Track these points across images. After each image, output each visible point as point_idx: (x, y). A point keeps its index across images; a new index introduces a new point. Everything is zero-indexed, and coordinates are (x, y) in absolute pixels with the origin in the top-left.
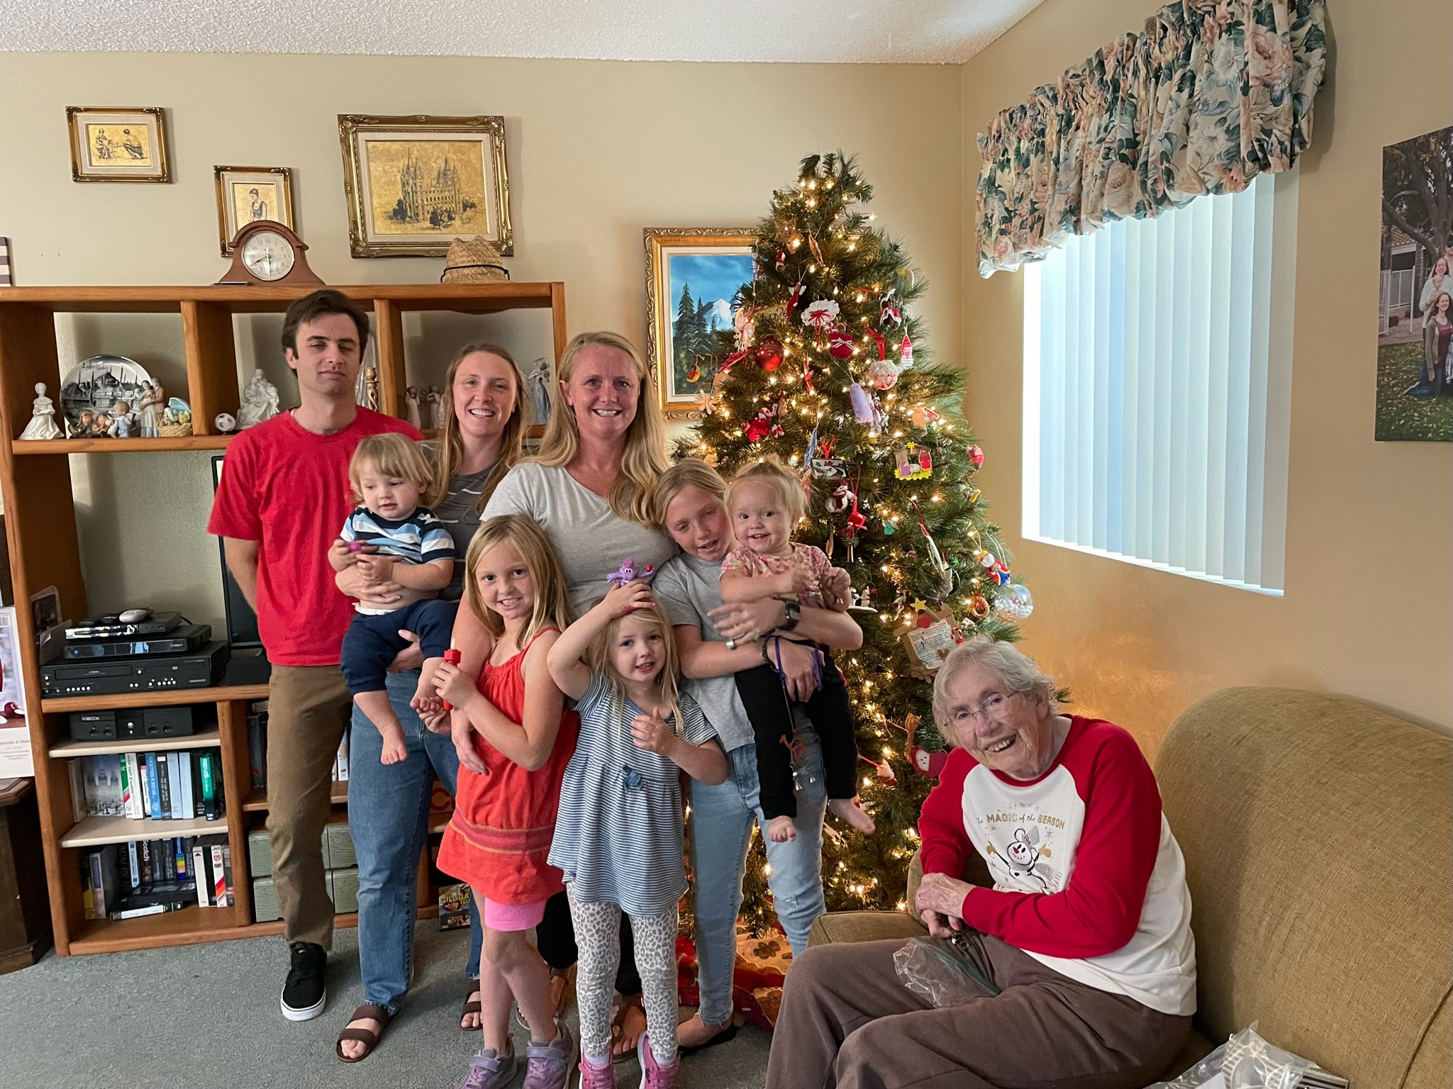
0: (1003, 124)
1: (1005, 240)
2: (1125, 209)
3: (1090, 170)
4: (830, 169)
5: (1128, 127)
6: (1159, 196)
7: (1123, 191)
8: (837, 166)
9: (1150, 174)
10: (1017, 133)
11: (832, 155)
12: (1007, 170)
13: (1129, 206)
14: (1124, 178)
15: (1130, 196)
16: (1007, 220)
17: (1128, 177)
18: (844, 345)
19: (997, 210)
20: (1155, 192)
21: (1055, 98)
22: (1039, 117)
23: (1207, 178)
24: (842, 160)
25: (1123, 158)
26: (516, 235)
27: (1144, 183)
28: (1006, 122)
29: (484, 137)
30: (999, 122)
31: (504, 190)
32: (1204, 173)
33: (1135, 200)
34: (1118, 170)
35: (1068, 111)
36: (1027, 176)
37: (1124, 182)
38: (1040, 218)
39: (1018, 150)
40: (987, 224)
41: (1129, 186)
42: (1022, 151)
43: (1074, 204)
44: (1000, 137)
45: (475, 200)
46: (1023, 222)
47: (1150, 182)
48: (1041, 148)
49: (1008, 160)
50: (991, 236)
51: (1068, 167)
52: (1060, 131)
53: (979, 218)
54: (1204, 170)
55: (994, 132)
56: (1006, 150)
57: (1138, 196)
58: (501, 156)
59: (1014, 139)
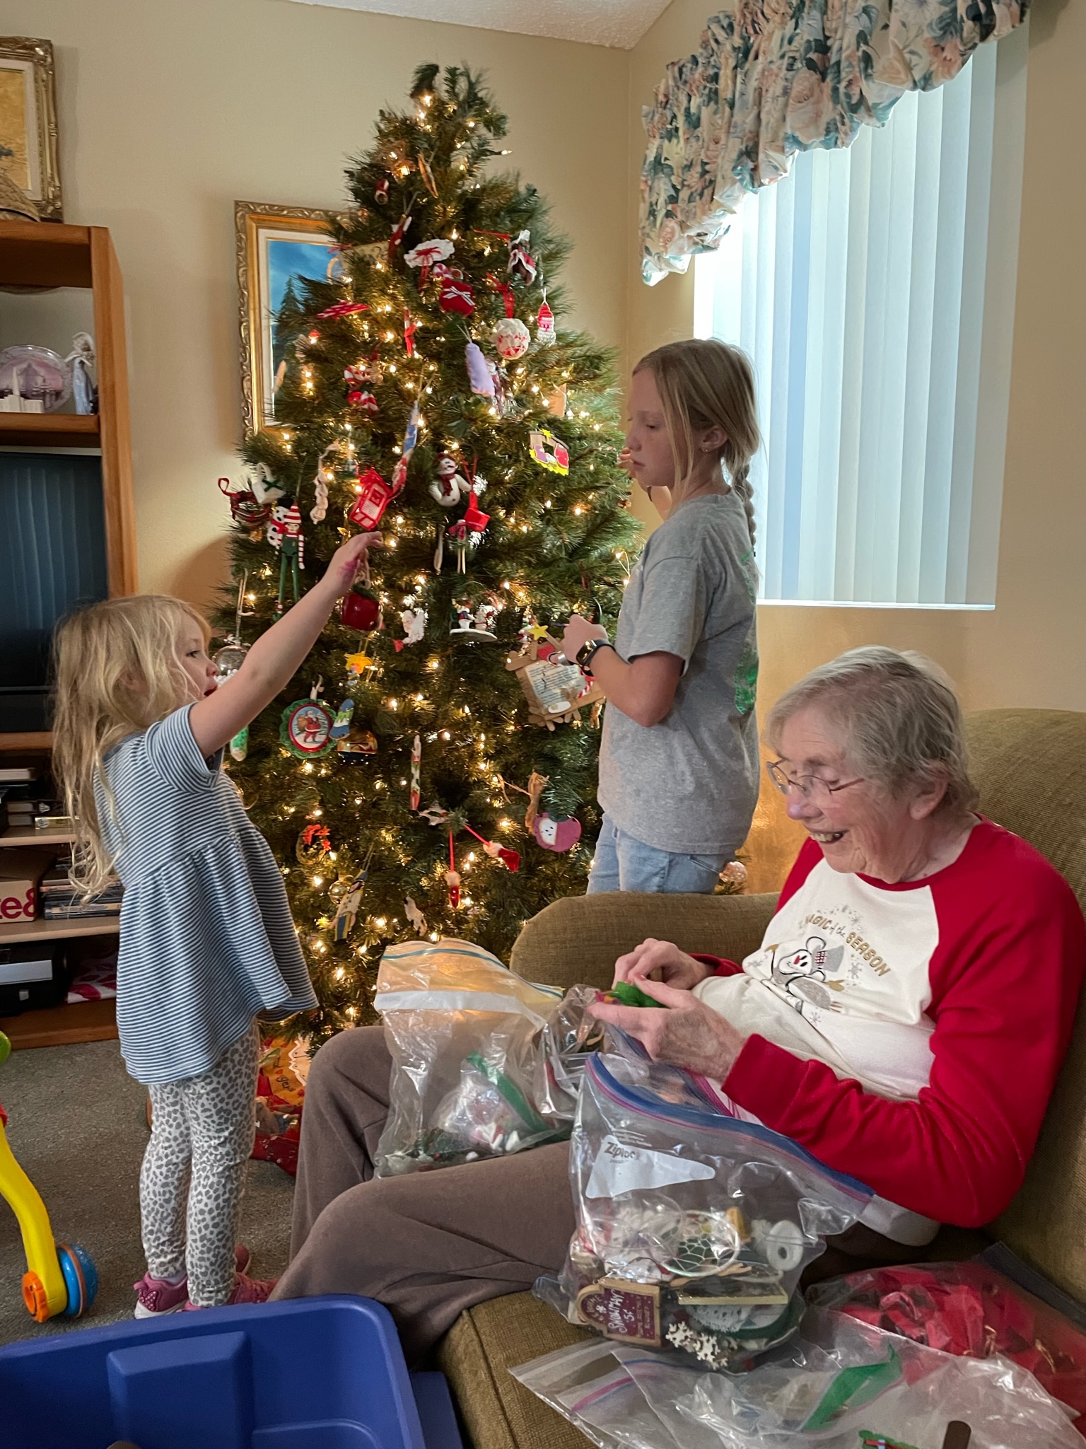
0: (671, 82)
1: (672, 224)
2: (812, 130)
3: (770, 94)
4: (453, 88)
5: (817, 25)
6: (854, 101)
7: (810, 107)
8: (462, 84)
9: (843, 74)
10: (687, 89)
11: (456, 69)
12: (674, 141)
13: (818, 127)
14: (812, 90)
15: (818, 115)
16: (673, 200)
17: (817, 91)
18: (460, 296)
19: (663, 188)
20: (848, 96)
21: (731, 26)
22: (712, 60)
23: (915, 59)
24: (468, 77)
25: (811, 65)
26: (68, 196)
27: (835, 90)
28: (674, 78)
29: (26, 66)
30: (666, 82)
31: (50, 136)
32: (912, 52)
33: (825, 119)
34: (804, 79)
35: (745, 39)
36: (698, 138)
37: (812, 95)
38: (711, 182)
39: (688, 110)
40: (652, 213)
41: (818, 102)
42: (693, 110)
43: (751, 144)
44: (667, 103)
45: (12, 147)
46: (692, 194)
47: (842, 87)
48: (713, 96)
49: (677, 129)
50: (655, 226)
51: (744, 104)
52: (735, 68)
53: (643, 209)
54: (912, 48)
55: (661, 98)
56: (675, 117)
57: (829, 111)
58: (47, 94)
59: (684, 99)
